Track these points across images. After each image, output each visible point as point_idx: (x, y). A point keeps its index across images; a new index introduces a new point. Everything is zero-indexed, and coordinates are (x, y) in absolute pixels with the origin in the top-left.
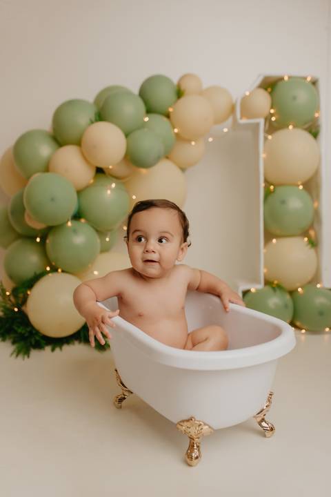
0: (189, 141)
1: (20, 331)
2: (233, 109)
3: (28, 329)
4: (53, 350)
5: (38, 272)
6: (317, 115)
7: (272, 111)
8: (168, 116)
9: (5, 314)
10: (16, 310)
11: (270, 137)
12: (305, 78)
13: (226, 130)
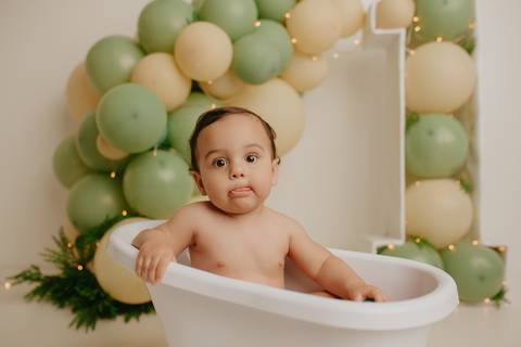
0: (310, 56)
1: (83, 293)
2: (364, 19)
3: (96, 291)
4: (127, 320)
5: (112, 216)
6: (471, 26)
7: (416, 19)
8: (284, 23)
9: (64, 273)
10: (80, 268)
11: (412, 52)
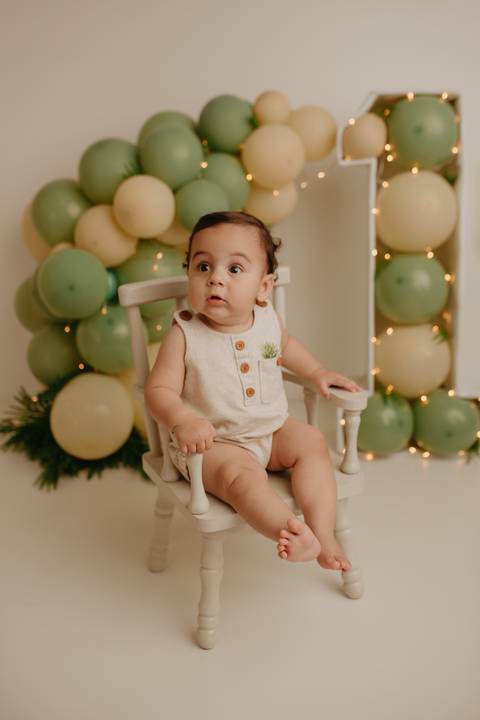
0: (269, 190)
6: (455, 150)
7: (388, 147)
8: (237, 154)
11: (385, 184)
12: (439, 96)
13: (321, 175)
